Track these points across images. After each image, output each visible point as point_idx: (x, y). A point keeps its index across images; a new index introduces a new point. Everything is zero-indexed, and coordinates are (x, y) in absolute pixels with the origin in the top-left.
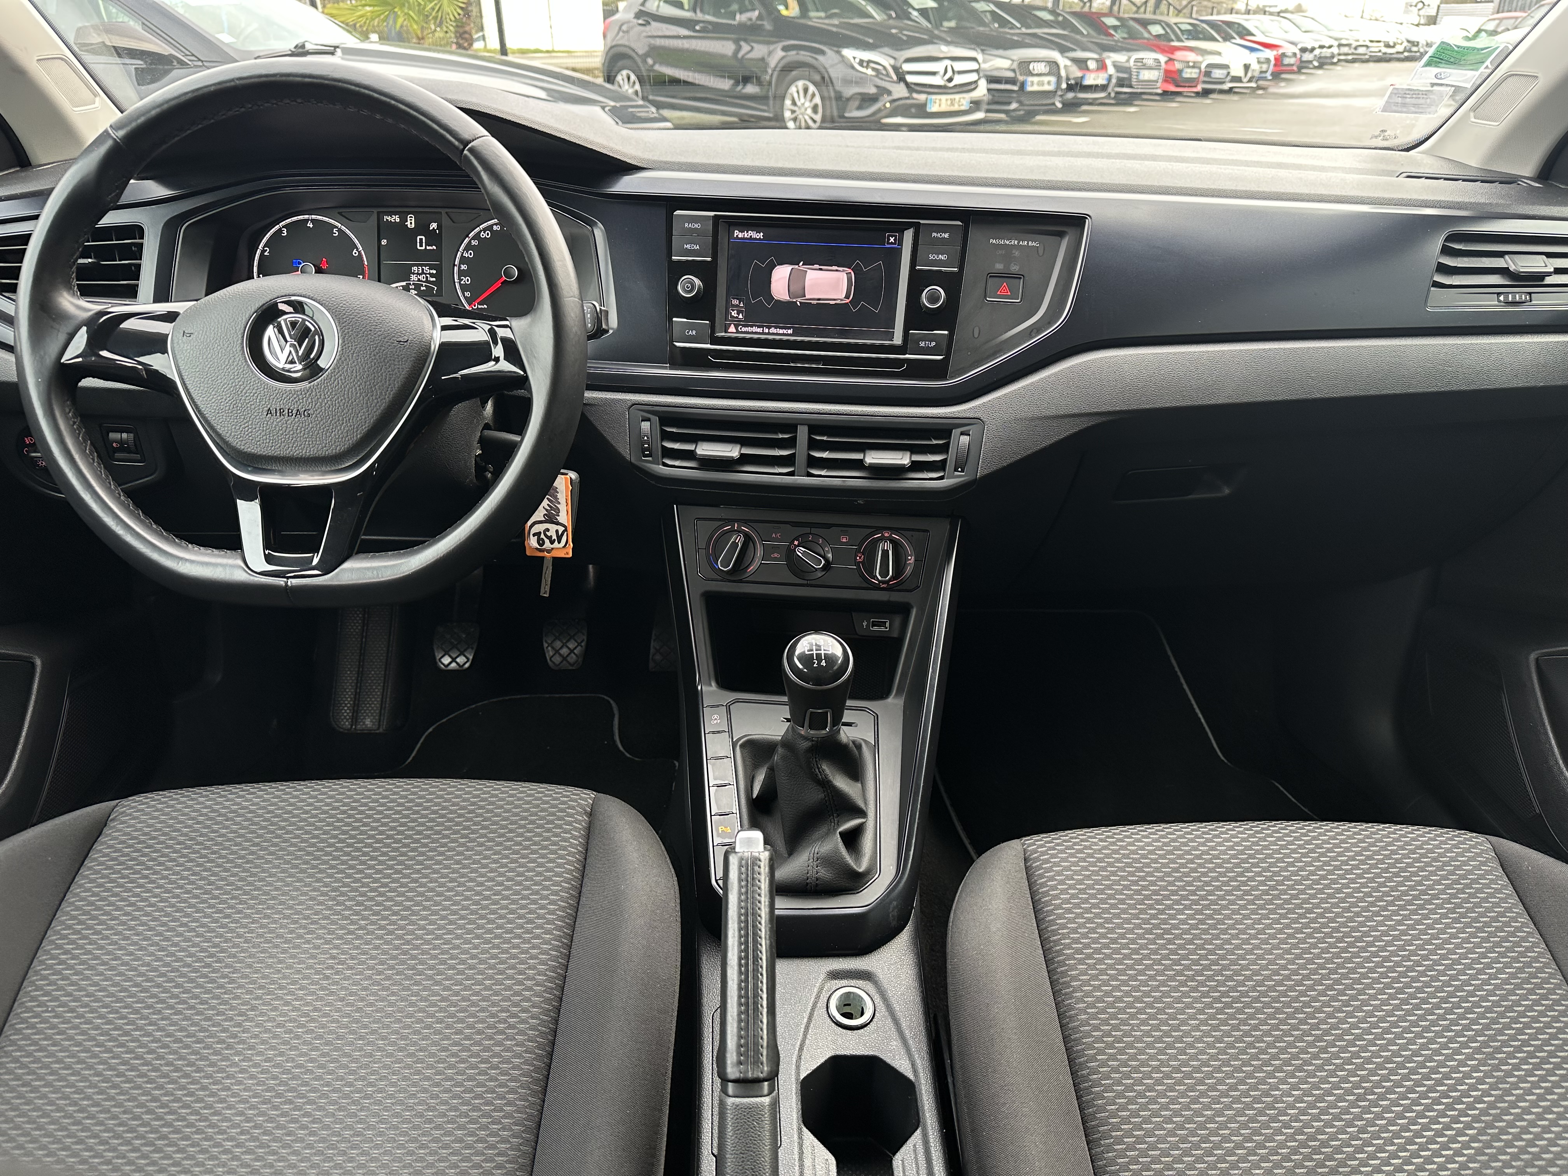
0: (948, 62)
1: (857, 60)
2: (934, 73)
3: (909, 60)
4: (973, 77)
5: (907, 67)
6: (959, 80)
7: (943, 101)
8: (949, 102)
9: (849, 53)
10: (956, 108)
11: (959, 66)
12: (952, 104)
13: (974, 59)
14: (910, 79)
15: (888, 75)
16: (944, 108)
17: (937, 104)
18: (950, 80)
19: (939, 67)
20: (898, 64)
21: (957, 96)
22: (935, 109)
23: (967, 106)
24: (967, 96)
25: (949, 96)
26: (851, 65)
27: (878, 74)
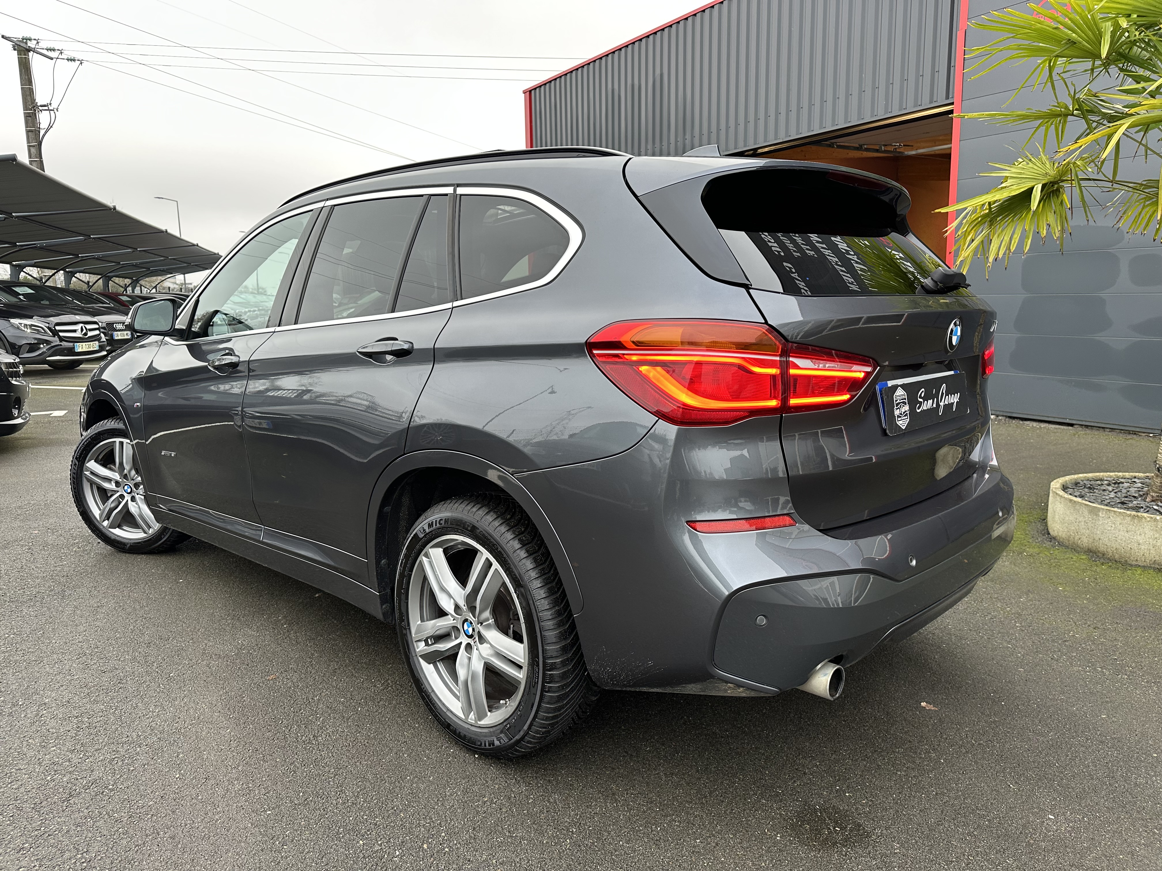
0: (83, 325)
1: (23, 325)
2: (75, 331)
3: (58, 324)
4: (97, 332)
5: (58, 328)
6: (90, 334)
7: (84, 346)
8: (87, 347)
10: (92, 349)
11: (89, 327)
12: (90, 347)
13: (96, 323)
14: (61, 334)
15: (46, 332)
16: (85, 350)
17: (80, 348)
18: (86, 334)
19: (78, 327)
20: (52, 326)
21: (92, 343)
22: (80, 350)
23: (97, 348)
24: (97, 342)
25: (87, 343)
26: (18, 328)
27: (39, 332)
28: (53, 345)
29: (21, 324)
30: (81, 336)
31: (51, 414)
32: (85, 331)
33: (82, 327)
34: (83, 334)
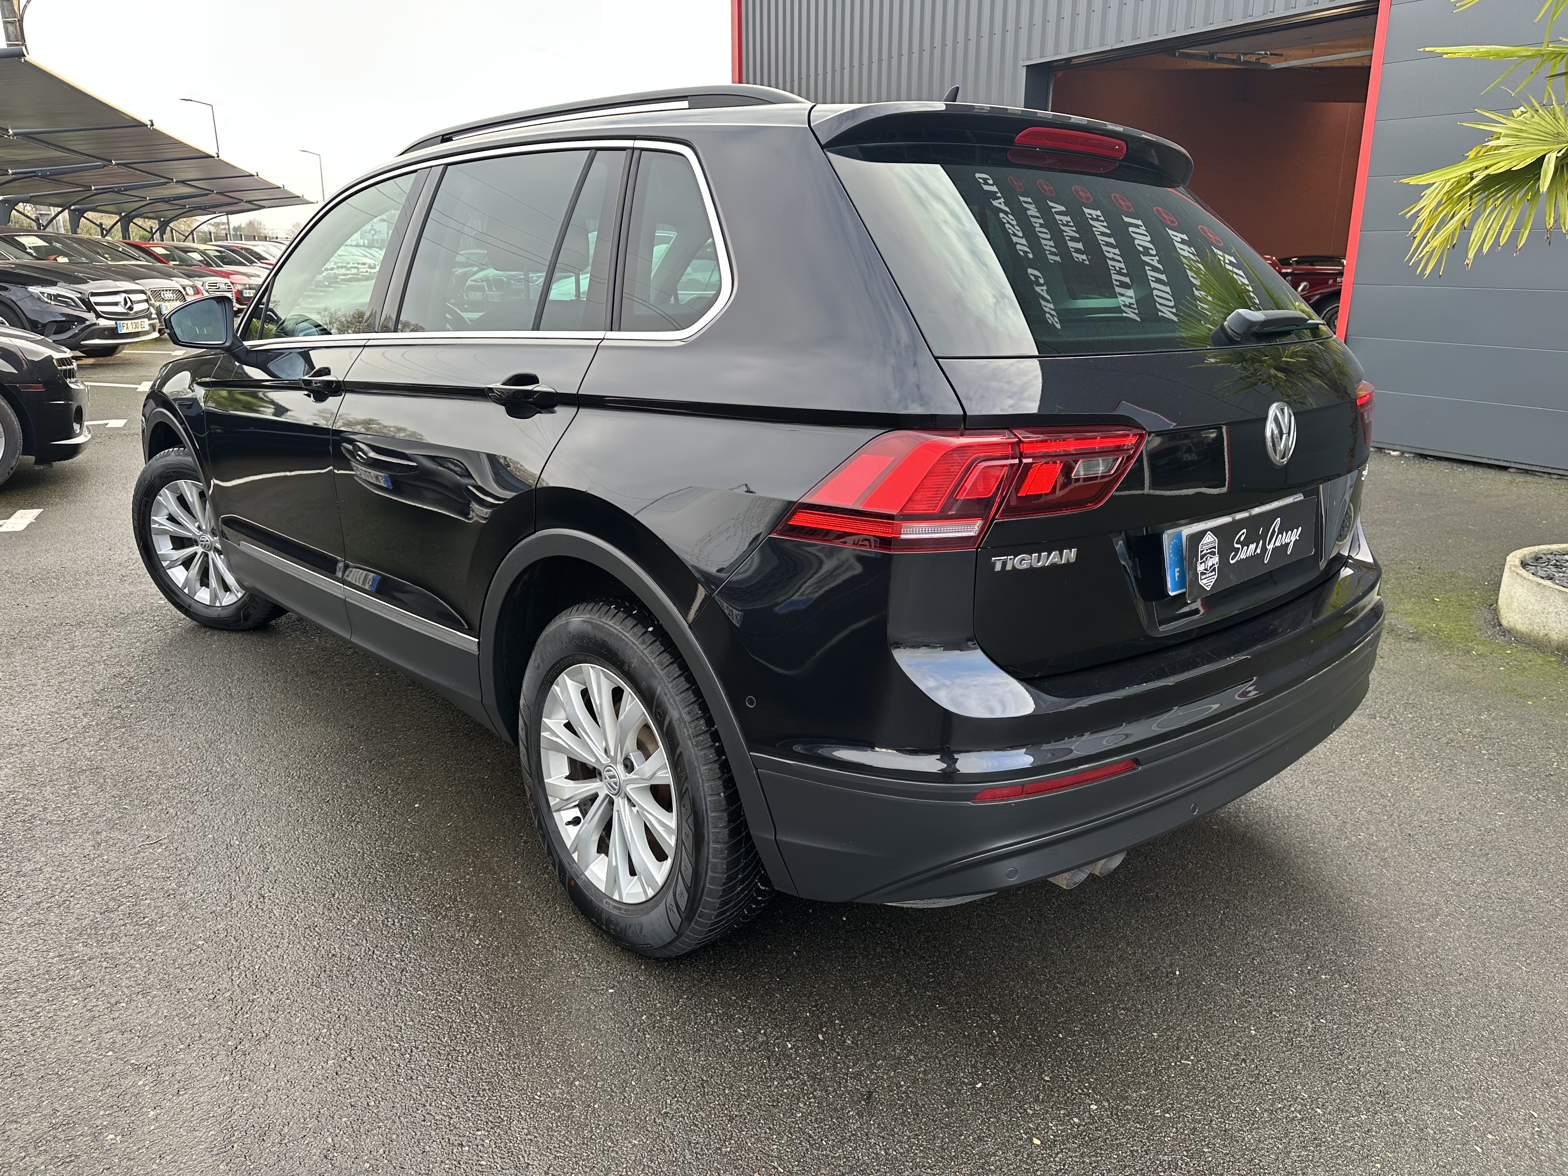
0: (124, 295)
1: (46, 295)
2: (116, 304)
3: (94, 294)
4: (145, 306)
5: (93, 299)
6: (137, 308)
7: (129, 325)
8: (134, 326)
9: (35, 290)
10: (139, 330)
11: (134, 297)
12: (136, 327)
13: (142, 292)
14: (98, 308)
15: (77, 305)
16: (130, 330)
17: (125, 328)
18: (131, 308)
19: (119, 298)
20: (85, 297)
21: (139, 321)
22: (124, 331)
23: (147, 328)
24: (146, 320)
25: (133, 321)
26: (39, 299)
27: (68, 305)
28: (88, 323)
29: (43, 293)
30: (125, 311)
31: (107, 424)
32: (129, 304)
33: (125, 299)
34: (128, 308)
